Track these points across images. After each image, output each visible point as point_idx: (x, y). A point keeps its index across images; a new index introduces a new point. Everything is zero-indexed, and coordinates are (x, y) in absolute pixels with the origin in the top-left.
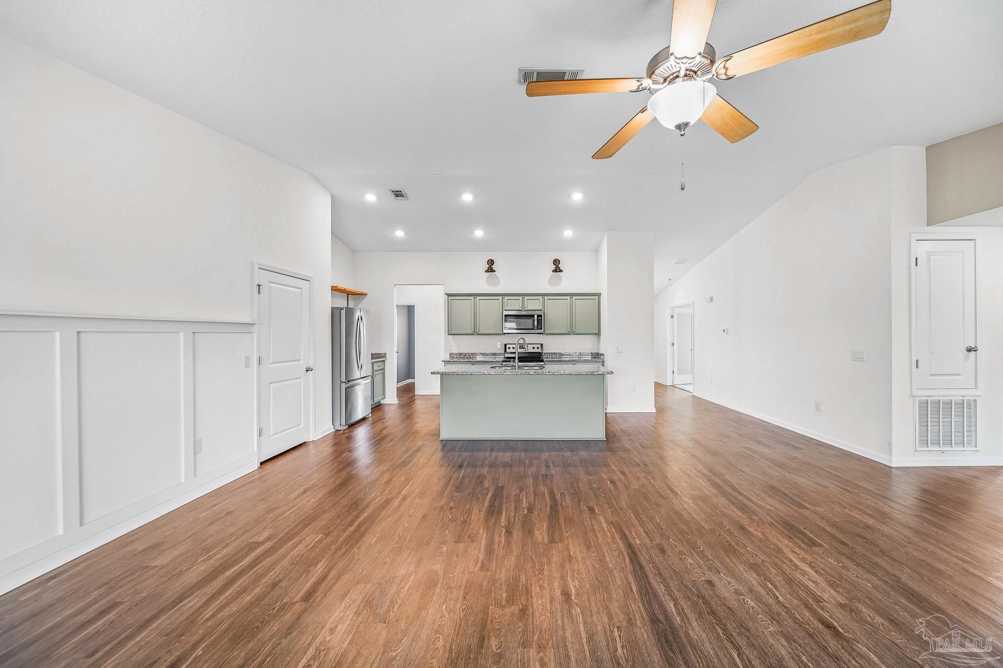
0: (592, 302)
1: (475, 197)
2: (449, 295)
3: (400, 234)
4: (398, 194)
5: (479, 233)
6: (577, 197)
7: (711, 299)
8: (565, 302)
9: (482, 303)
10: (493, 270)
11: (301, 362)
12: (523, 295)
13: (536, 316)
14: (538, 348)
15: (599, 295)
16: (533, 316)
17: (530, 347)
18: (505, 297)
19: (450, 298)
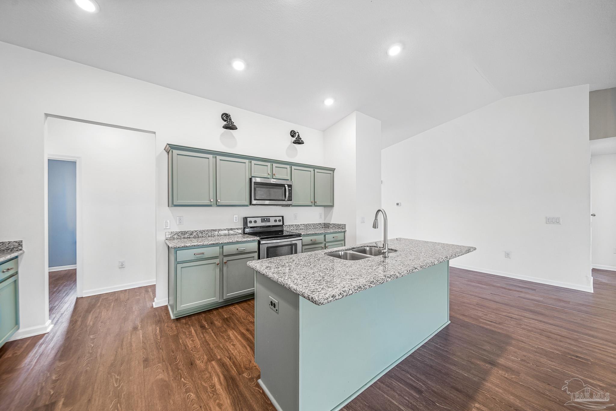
0: (327, 176)
2: (171, 148)
8: (308, 174)
9: (223, 165)
10: (233, 127)
12: (270, 162)
13: (286, 186)
14: (280, 221)
15: (333, 170)
16: (283, 185)
17: (272, 219)
18: (252, 161)
19: (175, 152)
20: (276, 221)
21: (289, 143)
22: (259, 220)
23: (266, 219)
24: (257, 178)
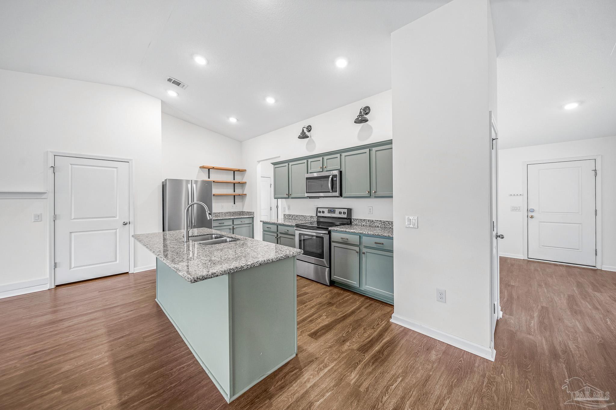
2: (275, 164)
8: (365, 158)
9: (293, 168)
11: (119, 218)
12: (321, 156)
13: (331, 177)
14: (345, 213)
17: (337, 211)
18: (308, 160)
20: (340, 213)
22: (326, 211)
23: (332, 211)
24: (314, 173)
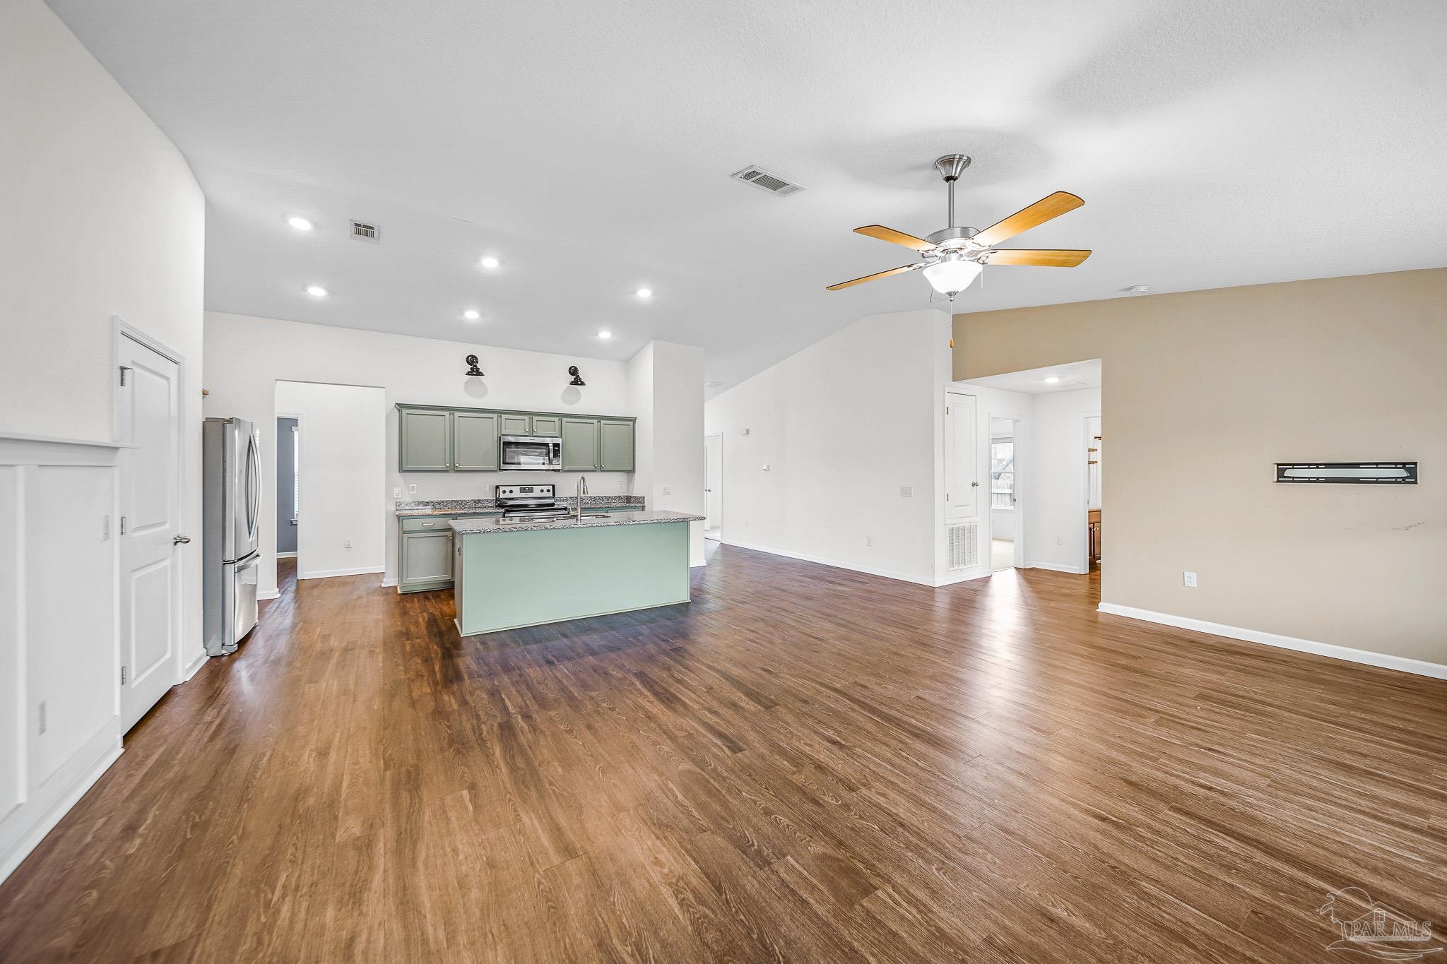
0: (623, 429)
1: (502, 262)
2: (401, 407)
3: (317, 292)
4: (364, 230)
5: (472, 315)
6: (644, 293)
7: (748, 432)
8: (590, 429)
9: (463, 422)
10: (481, 373)
11: (167, 527)
12: (529, 414)
13: (551, 445)
14: (548, 491)
15: (634, 420)
16: (547, 445)
17: (537, 489)
18: (503, 416)
19: (405, 411)
20: (542, 491)
21: (568, 384)
22: (516, 489)
23: (527, 490)
24: (507, 436)
